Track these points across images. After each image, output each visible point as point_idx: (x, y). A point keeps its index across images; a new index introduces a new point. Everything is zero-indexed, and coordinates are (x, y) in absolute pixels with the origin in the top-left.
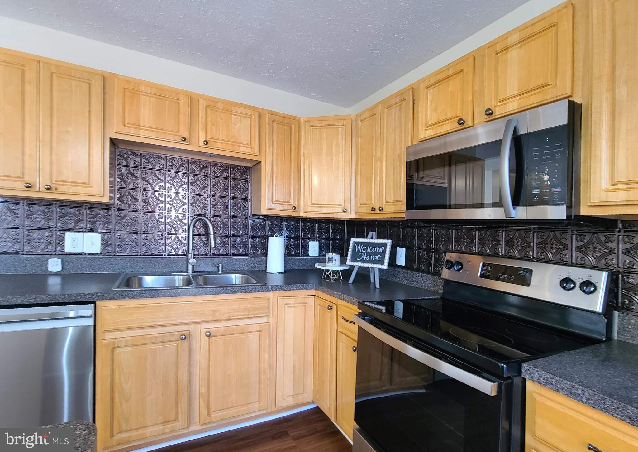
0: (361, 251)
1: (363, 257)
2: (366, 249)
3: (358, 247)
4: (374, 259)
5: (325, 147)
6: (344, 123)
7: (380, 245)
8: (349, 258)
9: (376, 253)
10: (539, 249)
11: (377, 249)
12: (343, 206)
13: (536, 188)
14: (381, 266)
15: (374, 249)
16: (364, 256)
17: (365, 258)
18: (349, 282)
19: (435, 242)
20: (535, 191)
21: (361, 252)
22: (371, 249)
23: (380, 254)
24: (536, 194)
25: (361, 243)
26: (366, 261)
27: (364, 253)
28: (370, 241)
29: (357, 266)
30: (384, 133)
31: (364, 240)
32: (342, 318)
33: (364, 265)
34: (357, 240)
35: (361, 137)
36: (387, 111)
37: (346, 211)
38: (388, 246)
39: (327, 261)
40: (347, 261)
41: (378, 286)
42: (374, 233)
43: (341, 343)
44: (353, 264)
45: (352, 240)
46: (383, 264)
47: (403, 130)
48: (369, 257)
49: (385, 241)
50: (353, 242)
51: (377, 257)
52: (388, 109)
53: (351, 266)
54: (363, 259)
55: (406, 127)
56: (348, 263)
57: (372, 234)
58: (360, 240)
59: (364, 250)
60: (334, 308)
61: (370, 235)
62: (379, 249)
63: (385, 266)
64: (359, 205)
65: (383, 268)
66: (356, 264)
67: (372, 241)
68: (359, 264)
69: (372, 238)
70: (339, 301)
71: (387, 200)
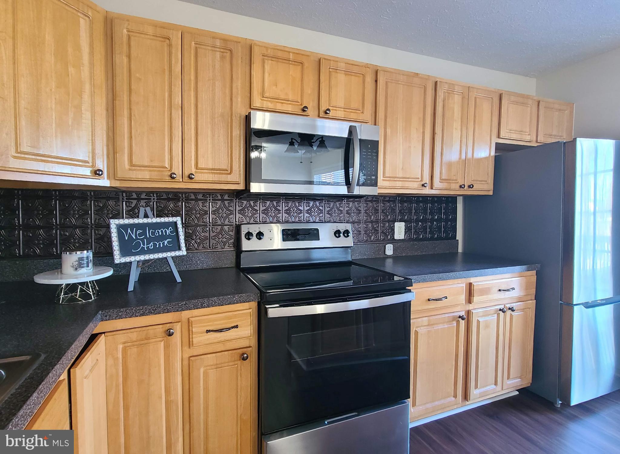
0: (135, 238)
1: (142, 245)
2: (144, 233)
3: (126, 233)
4: (162, 246)
6: (90, 16)
7: (166, 225)
8: (116, 253)
9: (163, 237)
11: (162, 231)
12: (91, 164)
14: (178, 253)
15: (158, 231)
17: (145, 246)
18: (129, 290)
21: (135, 240)
22: (153, 233)
23: (169, 237)
25: (132, 226)
26: (149, 251)
27: (142, 240)
28: (145, 221)
29: (135, 260)
30: (190, 74)
31: (136, 221)
32: (208, 331)
33: (147, 257)
34: (122, 222)
35: (129, 57)
36: (196, 48)
37: (97, 173)
38: (180, 226)
39: (73, 267)
40: (115, 257)
41: (179, 280)
42: (148, 209)
43: (202, 370)
44: (127, 259)
45: (114, 223)
46: (179, 249)
47: (228, 85)
48: (152, 243)
49: (171, 219)
50: (115, 226)
51: (166, 242)
52: (197, 46)
53: (125, 263)
54: (143, 248)
55: (234, 85)
56: (118, 259)
57: (145, 210)
58: (127, 221)
59: (140, 235)
60: (177, 329)
61: (142, 213)
62: (166, 231)
63: (183, 252)
64: (127, 166)
65: (181, 254)
66: (132, 259)
67: (149, 220)
68: (138, 258)
69: (146, 216)
70: (186, 314)
71: (199, 166)
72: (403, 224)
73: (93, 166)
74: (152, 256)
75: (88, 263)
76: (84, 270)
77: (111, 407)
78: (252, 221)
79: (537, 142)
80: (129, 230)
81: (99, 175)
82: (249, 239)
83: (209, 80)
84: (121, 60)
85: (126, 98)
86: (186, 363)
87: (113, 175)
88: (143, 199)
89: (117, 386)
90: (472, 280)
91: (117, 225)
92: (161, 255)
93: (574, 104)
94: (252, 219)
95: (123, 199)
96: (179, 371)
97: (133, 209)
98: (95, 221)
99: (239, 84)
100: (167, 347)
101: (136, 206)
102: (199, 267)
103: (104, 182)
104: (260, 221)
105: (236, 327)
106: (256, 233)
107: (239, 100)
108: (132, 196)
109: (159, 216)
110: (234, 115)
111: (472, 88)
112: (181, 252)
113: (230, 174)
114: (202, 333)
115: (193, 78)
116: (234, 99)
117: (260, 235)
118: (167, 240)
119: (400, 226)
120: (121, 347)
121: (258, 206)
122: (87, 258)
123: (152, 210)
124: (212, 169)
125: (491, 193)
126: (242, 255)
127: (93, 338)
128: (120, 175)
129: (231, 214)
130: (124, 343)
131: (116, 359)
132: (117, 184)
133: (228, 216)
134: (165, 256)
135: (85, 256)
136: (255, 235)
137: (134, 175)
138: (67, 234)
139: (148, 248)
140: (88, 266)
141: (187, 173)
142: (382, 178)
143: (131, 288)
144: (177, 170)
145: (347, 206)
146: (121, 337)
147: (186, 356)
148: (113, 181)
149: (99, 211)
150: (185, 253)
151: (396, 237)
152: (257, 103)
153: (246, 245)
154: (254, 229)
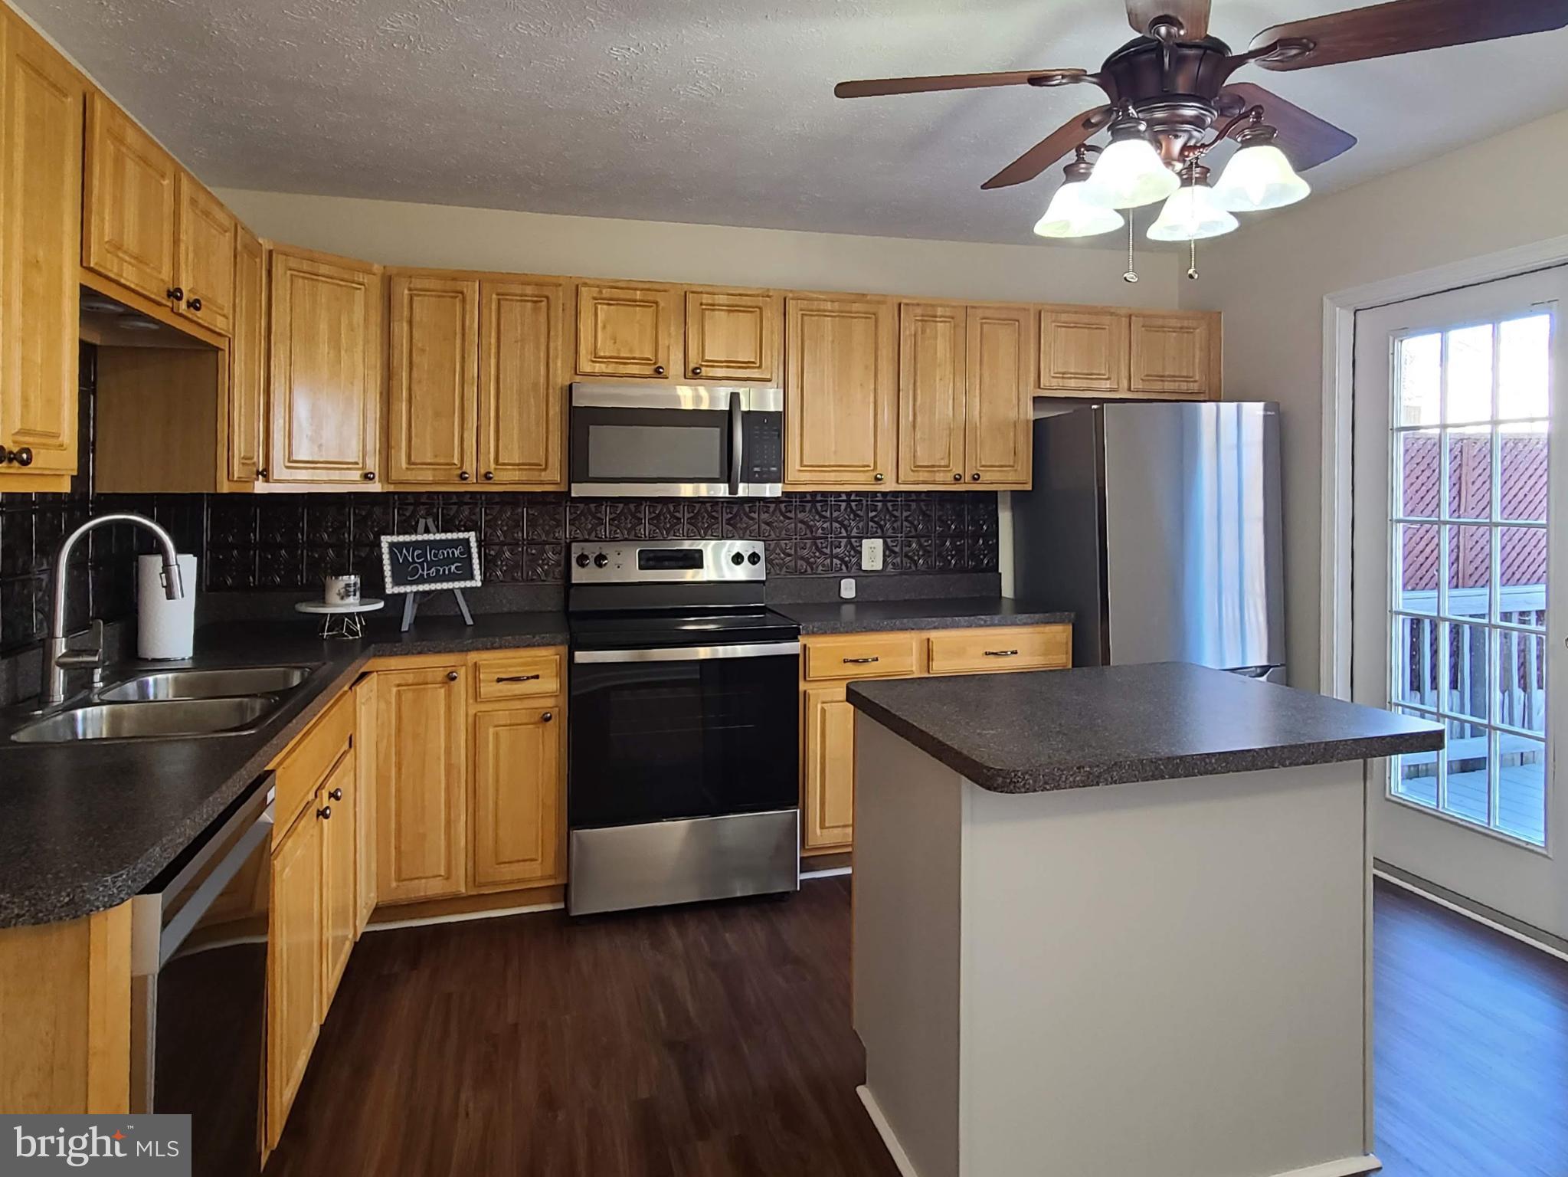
0: (411, 560)
1: (420, 571)
2: (424, 554)
3: (401, 554)
4: (447, 572)
5: (323, 327)
6: (366, 281)
7: (454, 544)
8: (388, 580)
9: (449, 561)
10: (689, 526)
11: (448, 553)
12: (361, 466)
13: (757, 466)
14: (468, 584)
15: (442, 552)
16: (423, 570)
17: (425, 573)
18: (403, 630)
19: (529, 528)
20: (756, 469)
21: (412, 564)
22: (436, 555)
23: (458, 560)
24: (757, 472)
25: (408, 545)
26: (430, 580)
27: (421, 564)
28: (426, 537)
29: (411, 592)
30: (490, 337)
31: (413, 538)
32: (499, 680)
33: (426, 587)
34: (395, 539)
35: (410, 323)
36: (499, 300)
37: (367, 477)
38: (473, 544)
39: (339, 594)
40: (387, 586)
41: (470, 621)
42: (430, 521)
43: (491, 730)
44: (402, 589)
45: (386, 540)
46: (472, 578)
47: (543, 348)
48: (433, 569)
49: (461, 535)
50: (387, 545)
51: (453, 568)
52: (500, 297)
53: (399, 594)
54: (422, 575)
55: (552, 345)
56: (390, 589)
57: (426, 523)
58: (401, 538)
59: (419, 557)
60: (461, 673)
61: (421, 527)
62: (453, 553)
63: (477, 582)
64: (404, 465)
65: (474, 585)
66: (408, 589)
67: (431, 537)
68: (415, 588)
69: (427, 531)
70: (473, 657)
71: (501, 461)
72: (878, 543)
73: (363, 468)
74: (433, 586)
75: (355, 591)
76: (351, 599)
77: (382, 756)
78: (593, 537)
79: (1129, 389)
80: (404, 551)
81: (371, 479)
82: (582, 565)
83: (516, 342)
84: (401, 329)
85: (405, 375)
86: (470, 720)
87: (386, 478)
88: (424, 504)
89: (389, 736)
90: (934, 635)
91: (389, 543)
92: (445, 586)
93: (1220, 313)
94: (594, 534)
95: (394, 503)
96: (463, 728)
97: (407, 520)
98: (354, 537)
99: (559, 344)
100: (449, 695)
101: (413, 514)
102: (505, 610)
103: (375, 487)
104: (606, 537)
105: (537, 677)
106: (595, 556)
107: (559, 364)
108: (407, 499)
109: (445, 531)
110: (551, 387)
111: (973, 307)
112: (473, 582)
113: (545, 469)
114: (492, 681)
115: (493, 341)
116: (551, 365)
117: (600, 560)
118: (456, 565)
119: (873, 546)
120: (394, 690)
121: (603, 513)
122: (355, 584)
123: (436, 520)
124: (519, 465)
125: (1029, 487)
126: (572, 591)
127: (363, 675)
128: (394, 476)
129: (557, 526)
130: (399, 685)
131: (388, 703)
132: (391, 488)
133: (594, 529)
134: (451, 587)
135: (352, 582)
136: (592, 560)
137: (410, 476)
138: (317, 556)
139: (428, 574)
140: (355, 595)
141: (483, 471)
142: (798, 467)
143: (405, 627)
144: (470, 467)
145: (765, 510)
146: (395, 679)
147: (472, 712)
148: (386, 486)
149: (361, 522)
150: (479, 584)
151: (866, 565)
152: (586, 366)
153: (579, 576)
154: (592, 549)
